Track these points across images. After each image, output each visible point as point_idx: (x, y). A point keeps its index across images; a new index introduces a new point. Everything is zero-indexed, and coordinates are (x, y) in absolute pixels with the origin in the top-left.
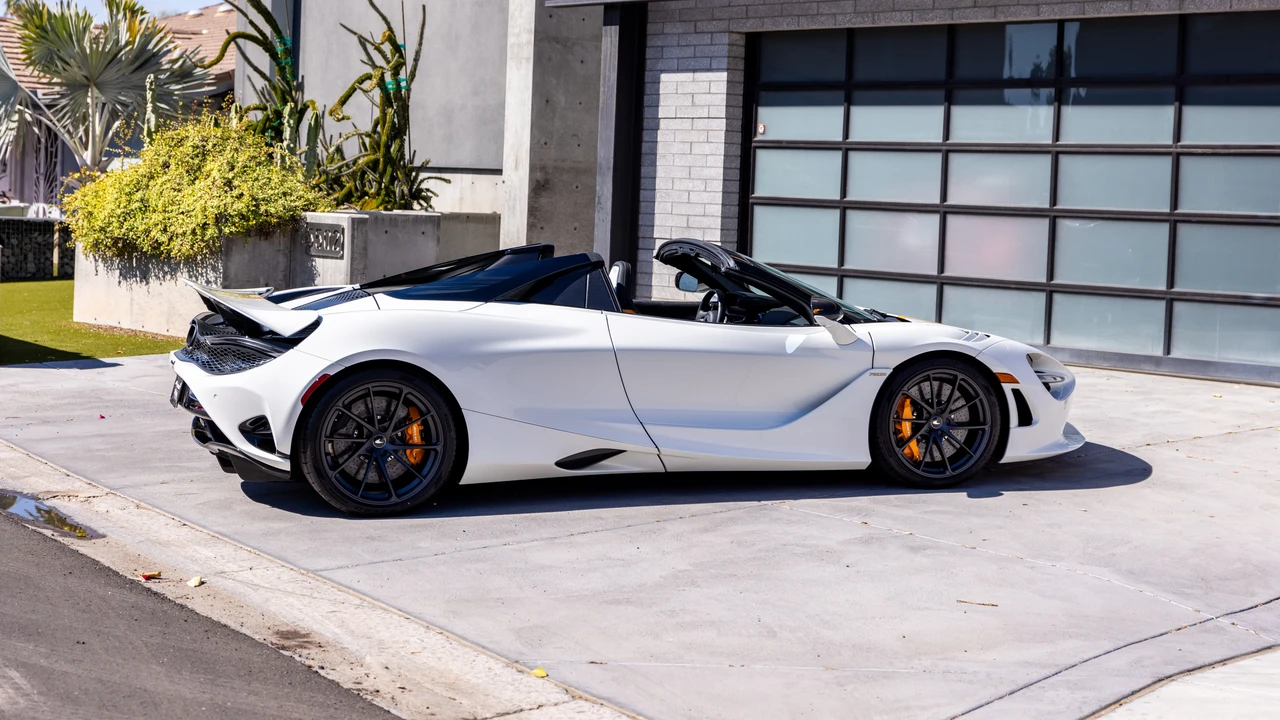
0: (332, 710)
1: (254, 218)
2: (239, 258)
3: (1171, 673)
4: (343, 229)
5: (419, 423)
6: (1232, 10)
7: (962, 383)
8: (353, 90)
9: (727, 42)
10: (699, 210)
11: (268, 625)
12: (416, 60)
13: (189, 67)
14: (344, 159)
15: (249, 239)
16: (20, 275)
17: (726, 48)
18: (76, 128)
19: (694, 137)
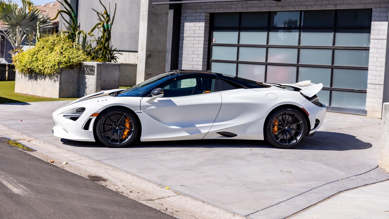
0: (112, 197)
1: (69, 63)
2: (64, 74)
3: (342, 190)
4: (95, 67)
6: (350, 8)
8: (95, 27)
9: (204, 15)
10: (196, 63)
12: (113, 19)
13: (45, 20)
14: (91, 47)
15: (67, 69)
17: (204, 17)
18: (13, 38)
19: (195, 42)
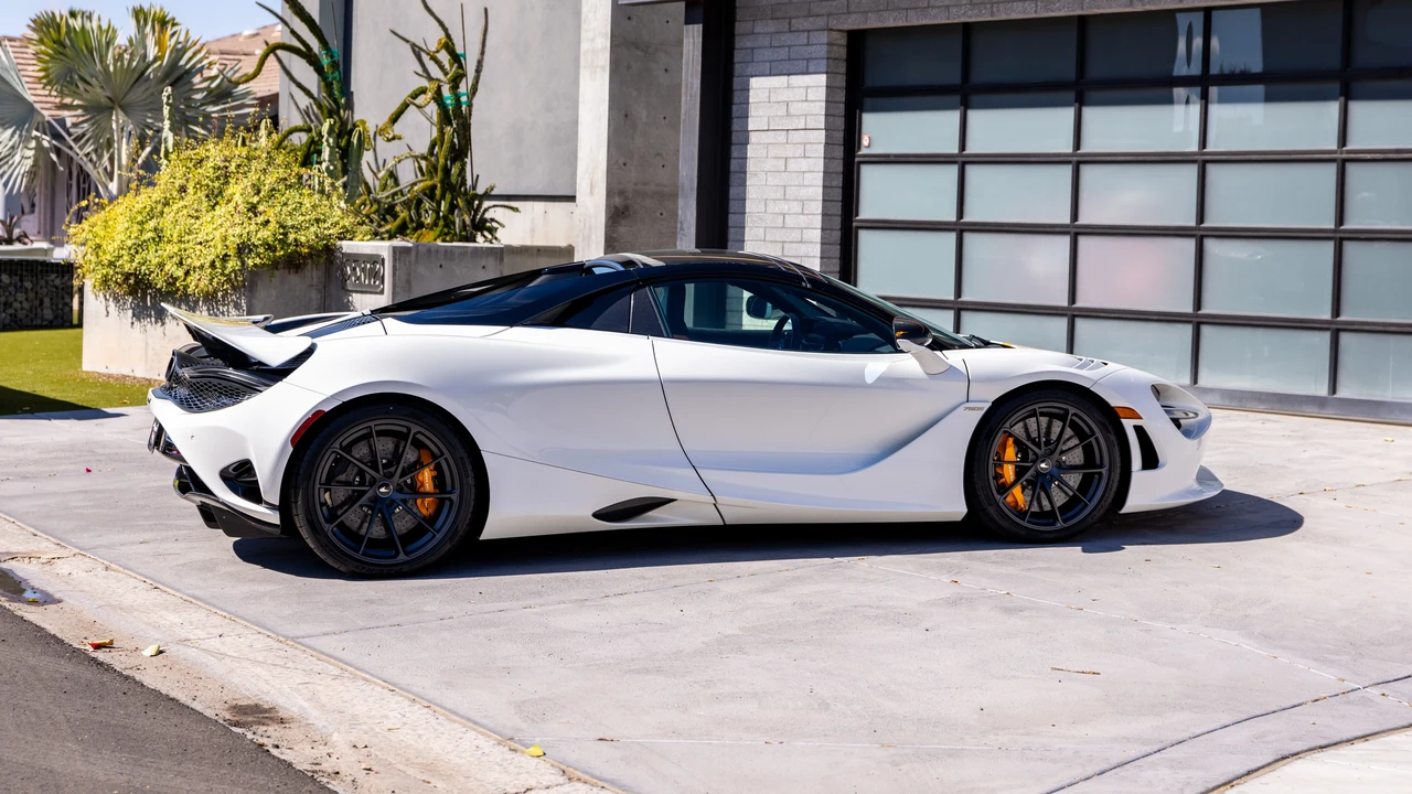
1: (282, 249)
2: (265, 292)
3: (1299, 750)
4: (383, 260)
5: (432, 467)
7: (1074, 418)
8: (405, 106)
9: (825, 40)
10: (796, 235)
11: (226, 699)
12: (478, 71)
13: (228, 88)
14: (397, 185)
15: (277, 273)
16: (35, 323)
17: (825, 48)
18: (100, 157)
19: (789, 151)
